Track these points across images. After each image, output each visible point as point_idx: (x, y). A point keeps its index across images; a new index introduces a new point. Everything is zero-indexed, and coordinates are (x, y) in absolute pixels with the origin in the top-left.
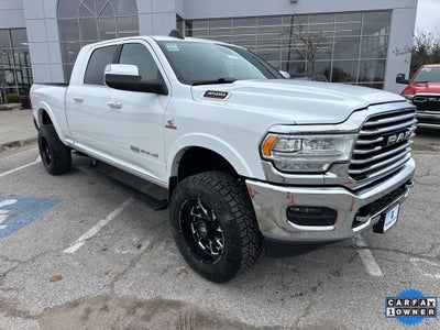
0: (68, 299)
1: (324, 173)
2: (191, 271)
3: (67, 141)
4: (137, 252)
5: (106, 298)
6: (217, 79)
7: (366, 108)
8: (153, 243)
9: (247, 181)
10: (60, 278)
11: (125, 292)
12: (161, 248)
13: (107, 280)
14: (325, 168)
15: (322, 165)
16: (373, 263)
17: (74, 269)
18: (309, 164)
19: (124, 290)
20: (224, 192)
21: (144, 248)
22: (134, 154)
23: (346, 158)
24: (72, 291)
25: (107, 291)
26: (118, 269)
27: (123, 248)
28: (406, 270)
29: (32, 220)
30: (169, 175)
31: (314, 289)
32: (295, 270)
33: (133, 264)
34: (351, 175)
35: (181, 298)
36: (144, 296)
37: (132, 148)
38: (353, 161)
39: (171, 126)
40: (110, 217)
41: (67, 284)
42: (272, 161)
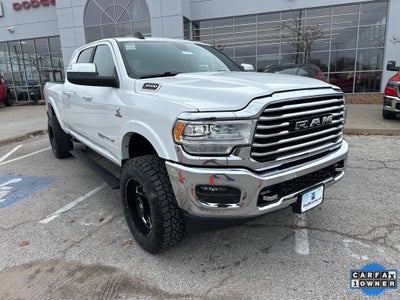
0: (27, 261)
1: (227, 155)
2: (135, 243)
3: (66, 130)
4: (98, 224)
5: (56, 262)
6: (163, 73)
7: (270, 95)
8: (114, 218)
9: (167, 162)
10: (27, 244)
11: (73, 258)
12: (120, 222)
13: (63, 247)
14: (228, 151)
15: (225, 148)
16: (306, 243)
17: (41, 236)
18: (215, 148)
19: (73, 256)
20: (151, 172)
21: (104, 222)
22: (101, 139)
23: (247, 141)
24: (31, 255)
25: (59, 256)
26: (77, 238)
27: (88, 221)
28: (334, 250)
29: (27, 195)
30: (121, 158)
31: (238, 264)
32: (227, 246)
33: (90, 235)
34: (254, 158)
35: (117, 266)
36: (88, 262)
37: (99, 135)
38: (255, 145)
39: (119, 115)
40: (88, 195)
41: (31, 249)
42: (182, 145)
